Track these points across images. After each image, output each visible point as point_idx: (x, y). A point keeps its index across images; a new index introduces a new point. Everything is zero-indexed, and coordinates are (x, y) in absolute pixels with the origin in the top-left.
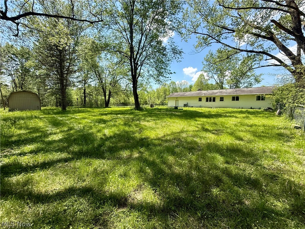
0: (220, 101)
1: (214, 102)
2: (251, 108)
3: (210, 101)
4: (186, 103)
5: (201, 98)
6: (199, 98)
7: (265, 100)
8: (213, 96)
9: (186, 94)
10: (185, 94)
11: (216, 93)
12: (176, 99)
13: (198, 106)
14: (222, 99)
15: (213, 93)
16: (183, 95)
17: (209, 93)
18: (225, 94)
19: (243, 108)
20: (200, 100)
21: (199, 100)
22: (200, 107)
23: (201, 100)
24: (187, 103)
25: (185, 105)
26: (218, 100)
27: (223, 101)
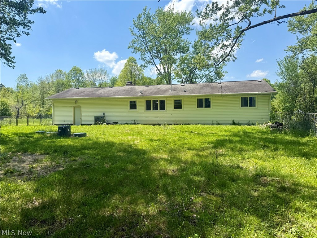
0: (175, 108)
1: (162, 112)
2: (234, 123)
3: (155, 108)
4: (99, 114)
5: (135, 102)
6: (131, 102)
7: (255, 106)
8: (160, 97)
9: (100, 91)
10: (98, 93)
11: (166, 91)
12: (75, 105)
13: (130, 122)
14: (178, 105)
15: (159, 91)
16: (93, 94)
17: (150, 91)
18: (183, 94)
19: (219, 124)
20: (133, 105)
21: (131, 107)
22: (135, 124)
23: (136, 107)
24: (104, 114)
25: (99, 120)
26: (170, 106)
27: (181, 108)
